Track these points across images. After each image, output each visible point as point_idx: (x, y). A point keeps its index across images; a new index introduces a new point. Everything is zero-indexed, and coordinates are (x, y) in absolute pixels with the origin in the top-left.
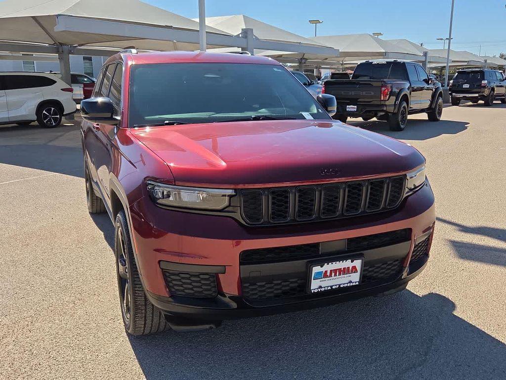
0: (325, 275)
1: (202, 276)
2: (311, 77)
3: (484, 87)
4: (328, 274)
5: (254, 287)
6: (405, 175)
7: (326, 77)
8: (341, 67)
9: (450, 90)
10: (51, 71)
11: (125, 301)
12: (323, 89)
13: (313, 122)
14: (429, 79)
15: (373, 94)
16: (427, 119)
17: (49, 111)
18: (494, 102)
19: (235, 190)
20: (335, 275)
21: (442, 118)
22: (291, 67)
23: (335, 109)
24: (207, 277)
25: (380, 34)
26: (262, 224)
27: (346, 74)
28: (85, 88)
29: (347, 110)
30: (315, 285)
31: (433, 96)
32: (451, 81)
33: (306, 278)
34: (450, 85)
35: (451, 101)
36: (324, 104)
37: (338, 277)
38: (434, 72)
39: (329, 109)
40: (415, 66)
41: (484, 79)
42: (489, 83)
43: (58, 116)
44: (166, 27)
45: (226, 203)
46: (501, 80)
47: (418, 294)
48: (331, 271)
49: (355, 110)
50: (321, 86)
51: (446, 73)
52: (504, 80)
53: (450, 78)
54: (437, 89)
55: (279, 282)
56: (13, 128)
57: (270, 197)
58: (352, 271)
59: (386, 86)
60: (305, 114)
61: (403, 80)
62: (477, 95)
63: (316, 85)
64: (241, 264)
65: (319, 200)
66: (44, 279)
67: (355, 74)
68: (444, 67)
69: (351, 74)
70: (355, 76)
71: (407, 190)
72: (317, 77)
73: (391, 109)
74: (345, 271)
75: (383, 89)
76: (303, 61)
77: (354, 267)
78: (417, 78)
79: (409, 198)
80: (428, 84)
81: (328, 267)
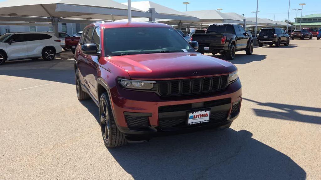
0: (194, 118)
1: (142, 118)
2: (185, 32)
3: (275, 37)
4: (196, 117)
5: (164, 122)
6: (228, 75)
7: (193, 32)
8: (201, 27)
9: (258, 39)
10: (47, 31)
11: (105, 133)
12: (191, 38)
13: (187, 54)
14: (246, 33)
15: (217, 41)
16: (245, 53)
17: (48, 52)
18: (281, 45)
19: (156, 81)
20: (199, 117)
21: (253, 53)
22: (174, 27)
23: (198, 47)
24: (144, 118)
25: (221, 9)
26: (168, 95)
27: (203, 30)
28: (67, 40)
29: (204, 49)
30: (190, 121)
31: (248, 42)
32: (258, 34)
33: (186, 119)
34: (258, 36)
35: (258, 44)
36: (193, 45)
37: (200, 118)
38: (251, 29)
39: (195, 48)
40: (238, 27)
41: (275, 33)
42: (278, 35)
43: (53, 55)
44: (111, 8)
45: (152, 87)
46: (284, 34)
47: (236, 131)
48: (197, 115)
49: (208, 49)
50: (190, 37)
51: (256, 30)
52: (285, 34)
53: (258, 32)
54: (250, 38)
55: (175, 120)
56: (29, 61)
57: (171, 84)
58: (206, 116)
59: (223, 37)
60: (184, 50)
61: (233, 34)
62: (272, 41)
63: (187, 37)
64: (159, 112)
65: (191, 85)
66: (64, 127)
67: (208, 30)
68: (255, 27)
69: (206, 30)
70: (208, 32)
71: (229, 82)
72: (188, 32)
73: (227, 49)
74: (203, 116)
75: (222, 38)
76: (180, 24)
77: (207, 114)
78: (240, 33)
79: (230, 85)
80: (246, 36)
81: (195, 114)
